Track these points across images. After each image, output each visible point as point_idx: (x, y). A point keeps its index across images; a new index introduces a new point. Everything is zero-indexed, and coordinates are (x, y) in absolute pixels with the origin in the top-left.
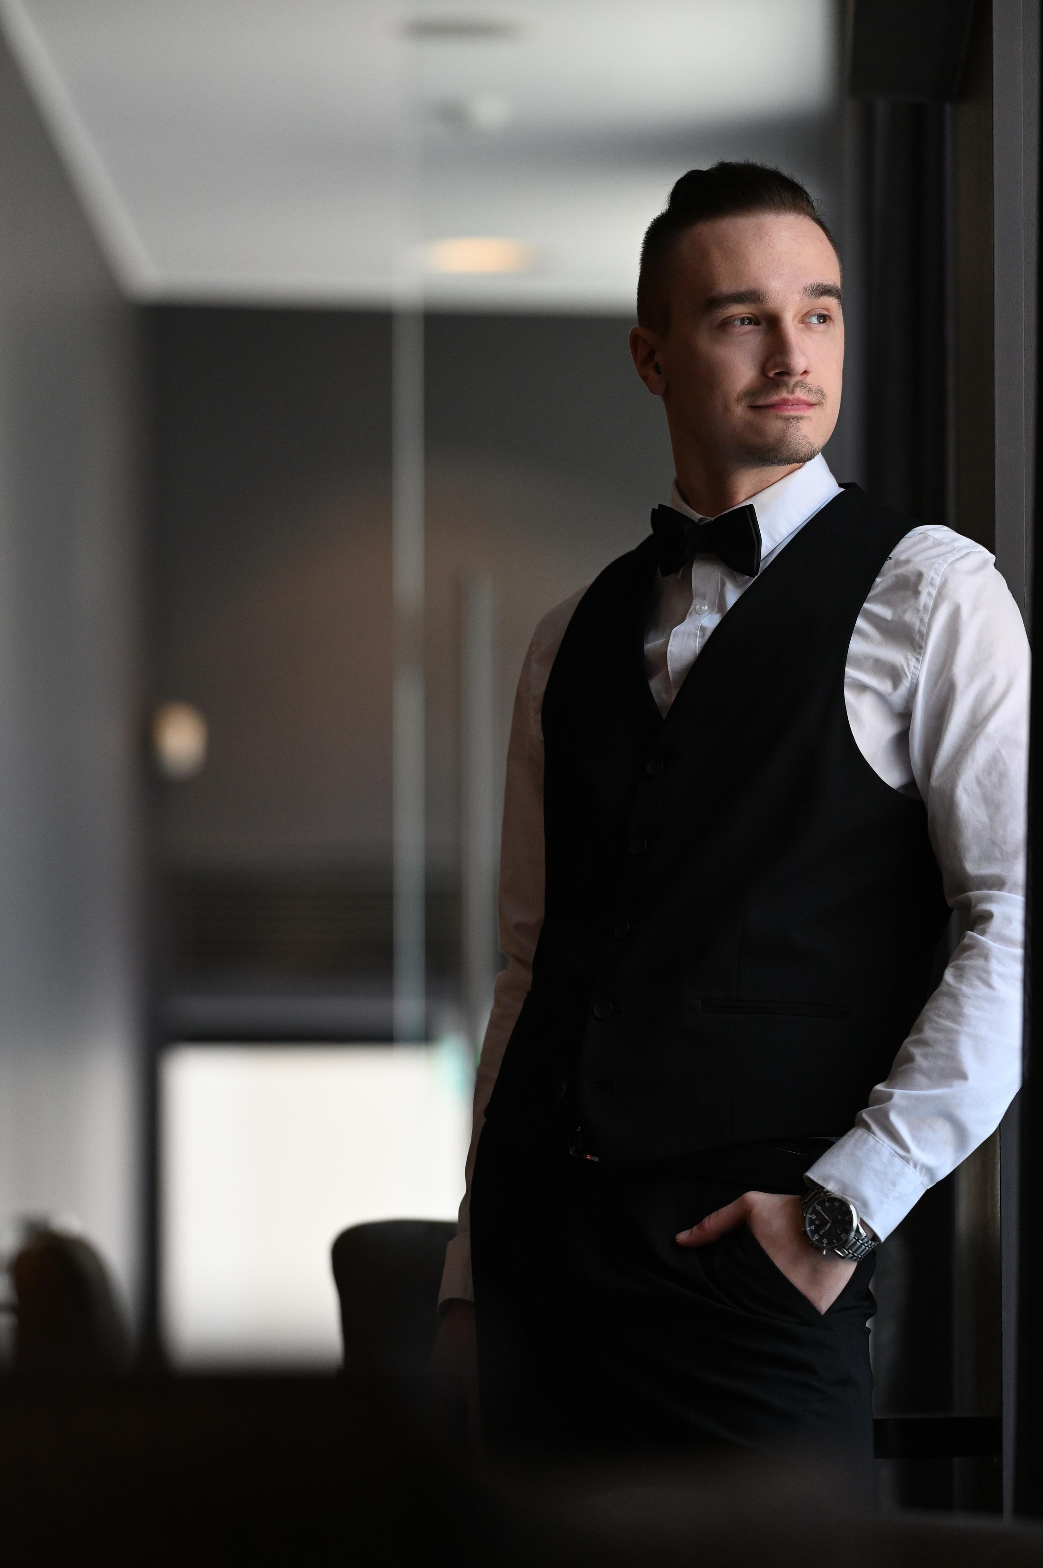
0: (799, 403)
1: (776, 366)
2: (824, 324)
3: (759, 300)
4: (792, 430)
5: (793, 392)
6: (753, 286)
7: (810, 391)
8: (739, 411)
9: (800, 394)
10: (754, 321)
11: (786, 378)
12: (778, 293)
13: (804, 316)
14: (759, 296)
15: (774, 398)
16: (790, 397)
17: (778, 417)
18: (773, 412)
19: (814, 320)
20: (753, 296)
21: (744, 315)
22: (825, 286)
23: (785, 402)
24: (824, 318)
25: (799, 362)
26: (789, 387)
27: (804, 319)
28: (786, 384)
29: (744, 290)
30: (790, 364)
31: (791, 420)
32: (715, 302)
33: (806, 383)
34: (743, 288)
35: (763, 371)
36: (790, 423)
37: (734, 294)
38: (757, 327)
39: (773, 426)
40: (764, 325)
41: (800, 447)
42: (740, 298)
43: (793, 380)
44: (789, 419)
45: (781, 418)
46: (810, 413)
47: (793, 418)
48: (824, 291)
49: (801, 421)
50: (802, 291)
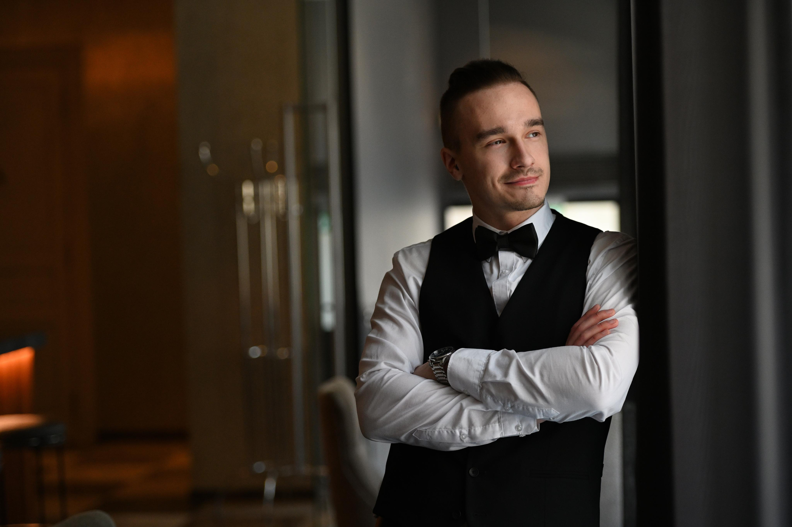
0: (530, 179)
1: (517, 163)
2: (536, 137)
3: (503, 131)
4: (529, 194)
5: (527, 175)
6: (500, 125)
7: (535, 171)
8: (500, 187)
9: (530, 175)
10: (502, 141)
11: (522, 168)
12: (512, 126)
13: (526, 134)
14: (503, 130)
15: (517, 179)
16: (526, 177)
17: (520, 188)
18: (518, 186)
19: (531, 136)
20: (500, 130)
21: (497, 140)
22: (535, 120)
23: (523, 180)
24: (536, 134)
25: (528, 161)
26: (524, 172)
27: (526, 136)
28: (523, 171)
29: (495, 127)
30: (524, 162)
31: (528, 189)
32: (480, 135)
33: (533, 168)
34: (494, 127)
35: (511, 165)
36: (528, 190)
37: (490, 130)
38: (505, 144)
39: (519, 193)
40: (508, 142)
41: (535, 201)
42: (494, 132)
43: (526, 170)
44: (526, 189)
45: (522, 188)
46: (537, 183)
47: (529, 187)
48: (534, 123)
49: (533, 188)
50: (523, 124)
